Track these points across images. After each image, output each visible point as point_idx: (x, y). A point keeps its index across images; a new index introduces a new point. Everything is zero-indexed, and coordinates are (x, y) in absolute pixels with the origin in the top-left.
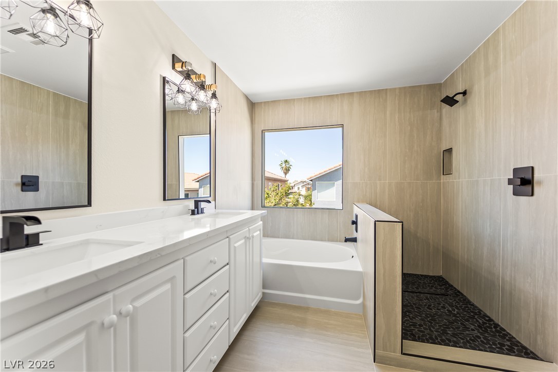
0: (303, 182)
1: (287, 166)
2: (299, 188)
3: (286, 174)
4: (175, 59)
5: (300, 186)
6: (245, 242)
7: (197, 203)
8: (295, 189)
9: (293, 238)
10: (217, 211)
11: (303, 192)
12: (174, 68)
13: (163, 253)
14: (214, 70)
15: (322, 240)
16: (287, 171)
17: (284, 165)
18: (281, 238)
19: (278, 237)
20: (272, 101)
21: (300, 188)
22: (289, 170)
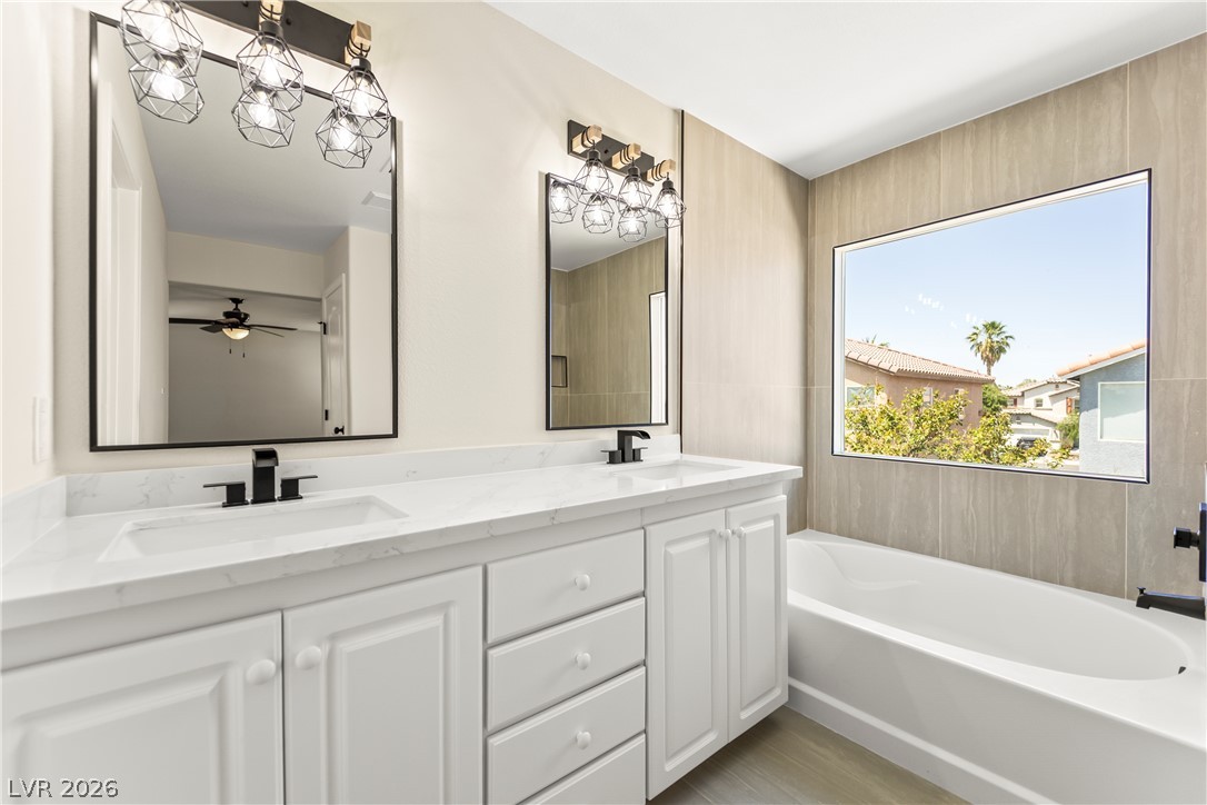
0: (1057, 385)
1: (995, 338)
2: (1039, 403)
3: (990, 362)
4: (575, 129)
5: (1045, 397)
6: (711, 545)
7: (624, 437)
8: (1028, 405)
9: (933, 554)
10: (687, 457)
11: (1059, 412)
12: (570, 150)
13: (407, 549)
14: (678, 127)
15: (1046, 577)
16: (994, 353)
17: (983, 338)
18: (893, 546)
19: (883, 543)
20: (862, 161)
21: (1047, 403)
22: (1001, 350)
